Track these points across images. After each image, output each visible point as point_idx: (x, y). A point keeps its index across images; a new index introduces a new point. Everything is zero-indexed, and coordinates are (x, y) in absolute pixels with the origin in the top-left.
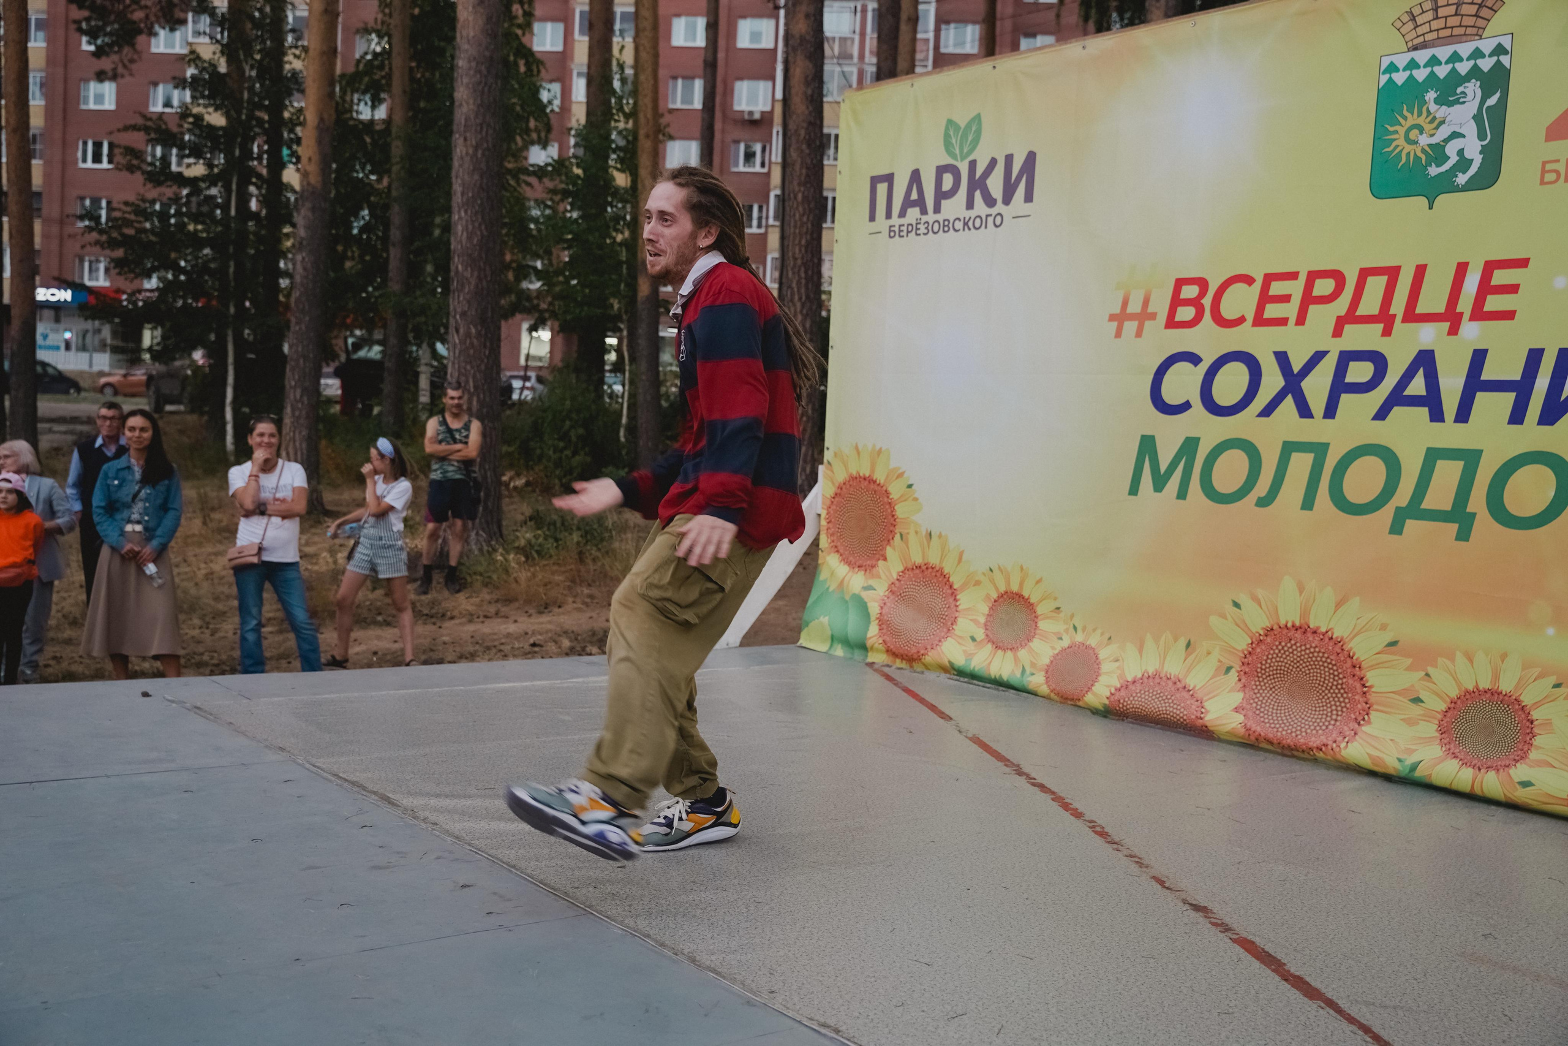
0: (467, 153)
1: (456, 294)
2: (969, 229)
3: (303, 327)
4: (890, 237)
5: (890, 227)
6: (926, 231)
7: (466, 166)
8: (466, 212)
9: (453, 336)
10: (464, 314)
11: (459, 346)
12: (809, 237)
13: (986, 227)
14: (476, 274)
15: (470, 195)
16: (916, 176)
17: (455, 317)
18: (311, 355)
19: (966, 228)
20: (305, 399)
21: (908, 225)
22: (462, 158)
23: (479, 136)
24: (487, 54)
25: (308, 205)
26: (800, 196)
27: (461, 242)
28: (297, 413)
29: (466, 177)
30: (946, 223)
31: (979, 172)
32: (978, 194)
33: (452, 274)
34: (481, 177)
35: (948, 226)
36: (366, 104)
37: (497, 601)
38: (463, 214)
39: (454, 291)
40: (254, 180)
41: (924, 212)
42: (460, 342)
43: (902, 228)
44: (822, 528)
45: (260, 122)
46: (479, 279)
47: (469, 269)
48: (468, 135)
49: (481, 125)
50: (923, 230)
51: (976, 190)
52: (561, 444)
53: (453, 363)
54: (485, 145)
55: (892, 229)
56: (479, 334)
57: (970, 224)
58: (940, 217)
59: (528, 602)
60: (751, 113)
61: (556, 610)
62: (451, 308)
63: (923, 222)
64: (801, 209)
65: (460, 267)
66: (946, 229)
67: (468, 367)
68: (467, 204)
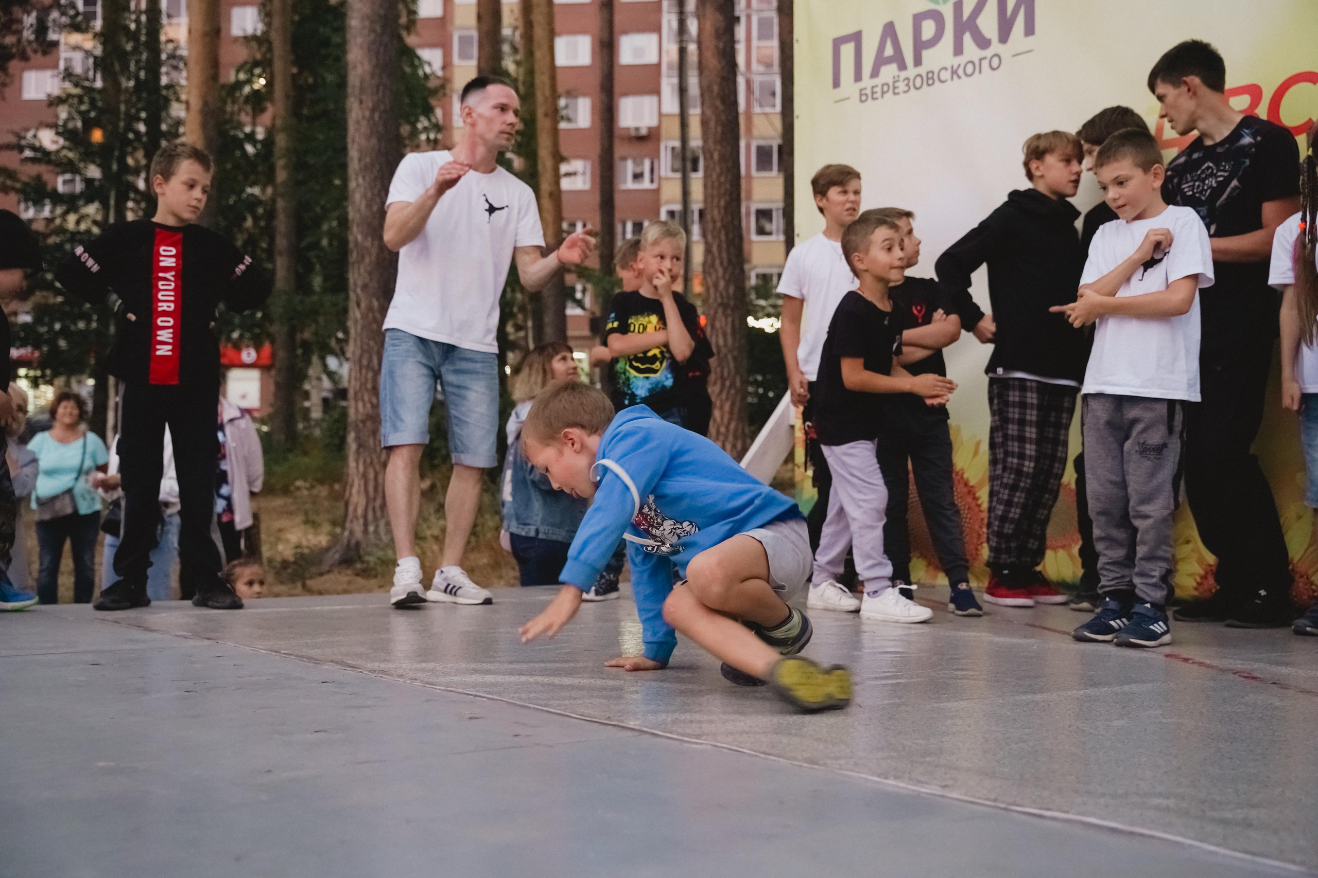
0: (363, 117)
1: (356, 266)
2: (959, 77)
4: (861, 101)
5: (861, 90)
6: (906, 88)
7: (363, 129)
8: (364, 177)
9: (354, 313)
10: (365, 287)
11: (360, 323)
12: (727, 198)
13: (980, 71)
15: (368, 160)
16: (889, 30)
17: (355, 291)
19: (955, 76)
21: (883, 85)
22: (358, 122)
23: (376, 98)
24: (382, 12)
26: (716, 156)
27: (359, 211)
29: (363, 142)
30: (930, 75)
31: (967, 12)
32: (967, 38)
33: (351, 245)
34: (379, 140)
35: (932, 78)
36: (247, 114)
38: (360, 180)
39: (353, 264)
40: (132, 195)
41: (902, 67)
42: (362, 315)
43: (875, 90)
44: (797, 441)
45: (137, 133)
47: (369, 239)
48: (363, 97)
49: (378, 87)
50: (902, 86)
51: (963, 33)
53: (355, 341)
54: (382, 107)
55: (864, 92)
57: (960, 72)
58: (922, 70)
60: (637, 129)
62: (351, 281)
63: (901, 78)
64: (718, 169)
65: (359, 237)
66: (930, 82)
67: (372, 343)
68: (365, 169)
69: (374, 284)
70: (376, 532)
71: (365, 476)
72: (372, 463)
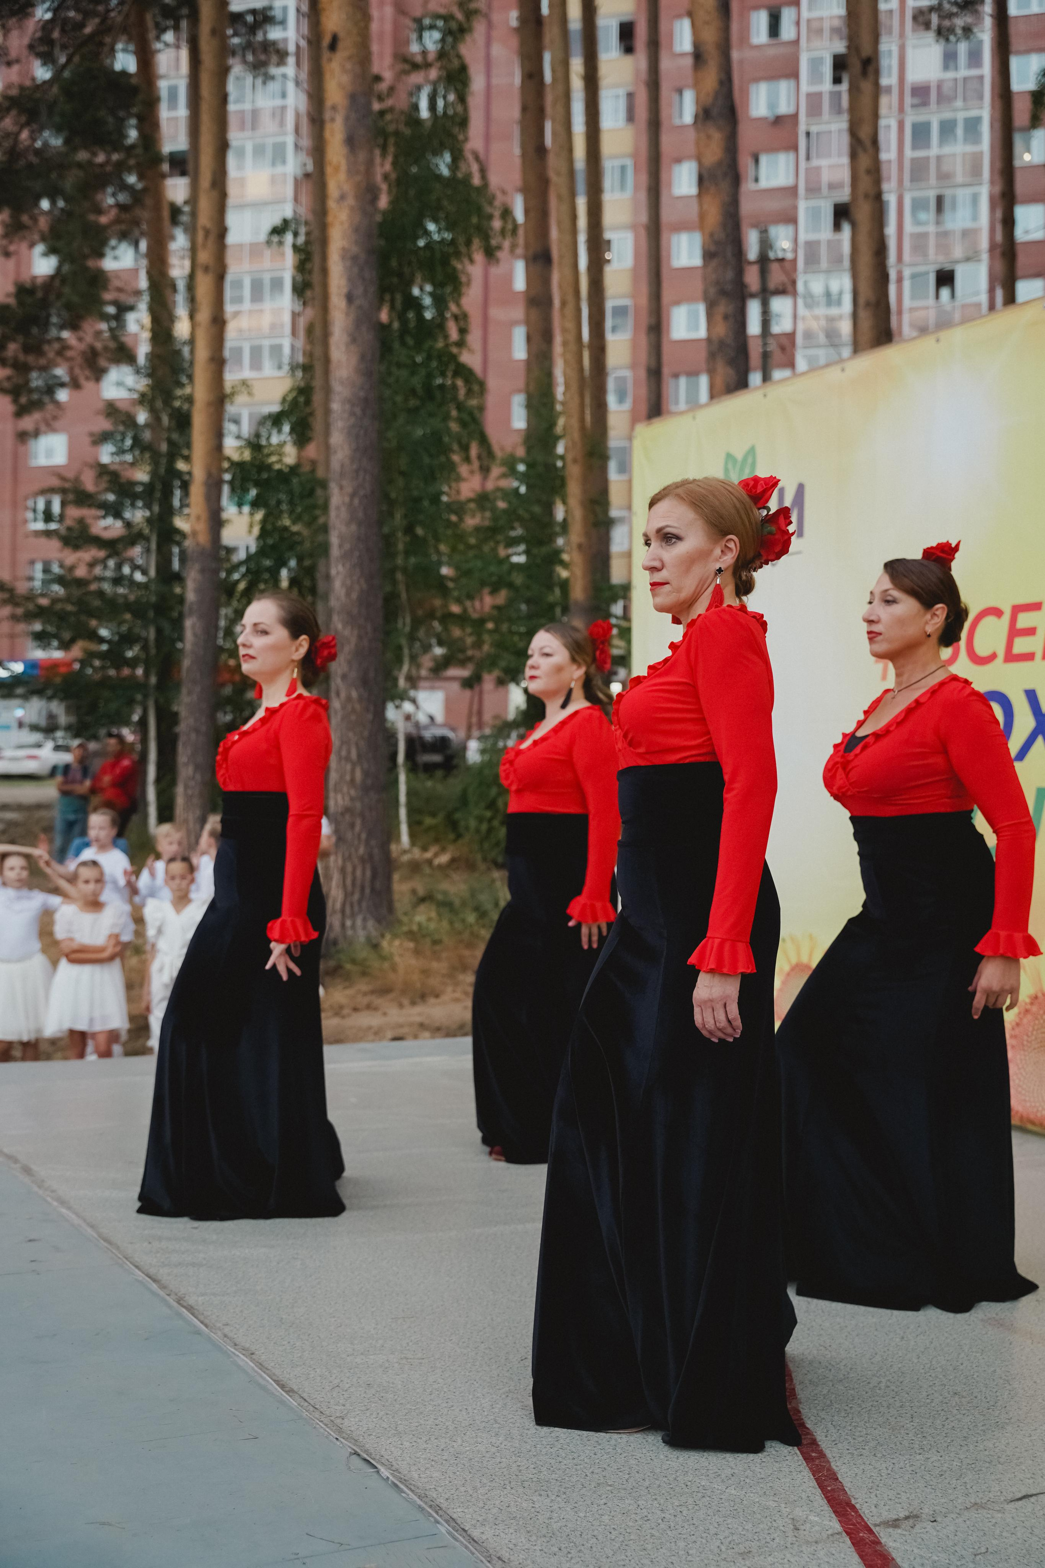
0: (344, 503)
3: (195, 697)
7: (343, 516)
8: (344, 565)
10: (344, 677)
14: (356, 632)
15: (347, 546)
18: (204, 728)
20: (198, 777)
22: (338, 508)
23: (355, 484)
24: (362, 394)
25: (197, 566)
28: (190, 792)
29: (343, 529)
37: (373, 992)
38: (340, 568)
46: (360, 637)
47: (349, 627)
48: (344, 483)
49: (357, 471)
52: (488, 814)
54: (362, 493)
56: (360, 699)
59: (404, 992)
61: (432, 1000)
65: (340, 626)
67: (351, 734)
68: (345, 556)
69: (353, 675)
70: (353, 927)
71: (343, 870)
72: (350, 856)
